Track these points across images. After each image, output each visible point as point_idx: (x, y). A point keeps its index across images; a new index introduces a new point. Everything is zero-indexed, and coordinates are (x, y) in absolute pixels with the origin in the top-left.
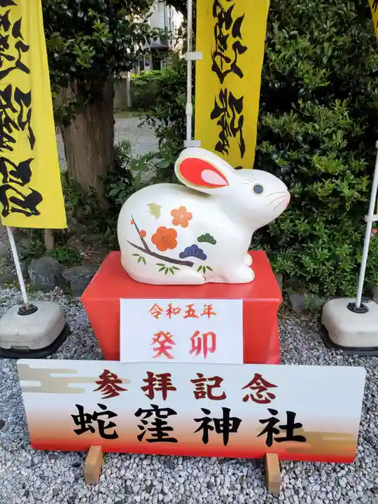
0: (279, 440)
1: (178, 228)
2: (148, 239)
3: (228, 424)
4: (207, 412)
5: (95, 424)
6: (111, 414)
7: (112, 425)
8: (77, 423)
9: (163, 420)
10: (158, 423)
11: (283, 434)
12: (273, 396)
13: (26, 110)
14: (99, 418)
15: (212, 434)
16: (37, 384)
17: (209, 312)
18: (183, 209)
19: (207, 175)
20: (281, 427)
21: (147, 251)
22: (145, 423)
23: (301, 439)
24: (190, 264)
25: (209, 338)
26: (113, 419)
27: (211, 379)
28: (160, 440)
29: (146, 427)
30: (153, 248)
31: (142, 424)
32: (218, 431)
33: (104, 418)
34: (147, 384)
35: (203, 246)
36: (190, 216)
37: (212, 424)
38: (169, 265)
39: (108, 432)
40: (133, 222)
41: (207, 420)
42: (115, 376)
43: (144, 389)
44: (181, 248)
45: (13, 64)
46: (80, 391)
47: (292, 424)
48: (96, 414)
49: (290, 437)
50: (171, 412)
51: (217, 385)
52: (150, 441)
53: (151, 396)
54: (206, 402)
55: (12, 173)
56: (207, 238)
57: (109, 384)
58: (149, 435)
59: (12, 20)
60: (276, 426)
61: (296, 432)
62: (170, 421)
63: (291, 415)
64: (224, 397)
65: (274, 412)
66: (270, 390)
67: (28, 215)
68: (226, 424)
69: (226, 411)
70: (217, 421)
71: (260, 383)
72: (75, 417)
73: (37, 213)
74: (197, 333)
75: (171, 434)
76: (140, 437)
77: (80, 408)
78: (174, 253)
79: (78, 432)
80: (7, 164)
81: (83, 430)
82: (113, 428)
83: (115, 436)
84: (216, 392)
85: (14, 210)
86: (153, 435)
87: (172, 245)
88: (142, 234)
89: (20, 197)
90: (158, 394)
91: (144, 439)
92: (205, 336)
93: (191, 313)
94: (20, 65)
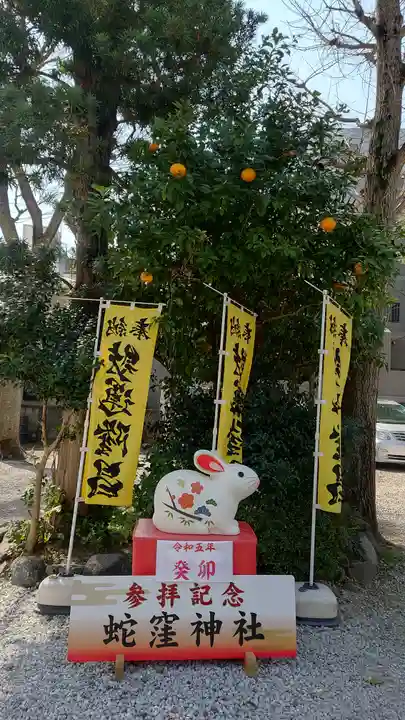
0: (248, 639)
1: (194, 494)
2: (176, 501)
3: (213, 627)
4: (199, 616)
5: (120, 633)
6: (133, 623)
7: (133, 632)
8: (107, 632)
9: (170, 625)
10: (166, 628)
11: (249, 634)
12: (241, 600)
13: (123, 434)
14: (125, 626)
15: (203, 635)
17: (210, 548)
18: (198, 483)
19: (212, 465)
20: (248, 627)
21: (175, 508)
22: (156, 629)
23: (261, 637)
24: (200, 519)
25: (211, 565)
26: (134, 627)
27: (203, 588)
28: (166, 645)
29: (157, 633)
30: (179, 507)
31: (154, 630)
32: (207, 634)
33: (127, 626)
34: (161, 594)
35: (210, 507)
36: (202, 488)
37: (202, 627)
38: (187, 519)
39: (129, 640)
40: (168, 490)
41: (199, 623)
42: (140, 588)
43: (159, 598)
44: (195, 508)
45: (120, 409)
46: (114, 602)
47: (255, 625)
48: (122, 623)
49: (255, 636)
50: (176, 618)
51: (206, 593)
52: (158, 646)
53: (163, 604)
54: (199, 608)
55: (104, 469)
56: (211, 502)
57: (136, 595)
58: (158, 642)
59: (126, 389)
60: (245, 626)
61: (258, 631)
62: (175, 626)
63: (254, 616)
64: (210, 602)
65: (243, 614)
66: (240, 595)
67: (110, 496)
69: (212, 614)
70: (206, 624)
71: (233, 590)
72: (106, 627)
73: (117, 496)
74: (203, 562)
75: (174, 639)
76: (152, 644)
77: (111, 617)
78: (190, 511)
79: (106, 642)
80: (103, 464)
81: (111, 639)
82: (133, 636)
83: (133, 644)
84: (206, 598)
85: (100, 493)
86: (162, 641)
87: (191, 505)
88: (173, 498)
89: (106, 484)
90: (168, 602)
91: (155, 643)
93: (200, 549)
94: (125, 411)
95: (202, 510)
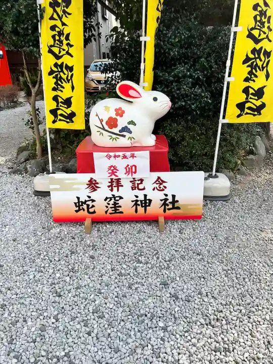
0: (169, 209)
1: (118, 118)
2: (104, 123)
3: (146, 202)
4: (137, 197)
5: (85, 207)
6: (93, 201)
7: (93, 206)
8: (76, 206)
9: (117, 202)
10: (115, 204)
11: (171, 206)
12: (165, 187)
14: (87, 203)
15: (139, 208)
16: (58, 187)
17: (133, 156)
18: (120, 109)
19: (131, 92)
20: (169, 203)
21: (104, 129)
22: (109, 204)
23: (178, 208)
24: (124, 136)
25: (134, 168)
26: (94, 203)
27: (138, 180)
28: (116, 213)
29: (109, 206)
30: (107, 128)
32: (142, 206)
33: (90, 203)
34: (110, 184)
36: (123, 112)
37: (139, 203)
38: (114, 136)
39: (91, 210)
40: (97, 115)
41: (137, 201)
42: (95, 181)
43: (109, 187)
44: (119, 128)
46: (78, 189)
47: (174, 201)
48: (86, 201)
49: (174, 208)
50: (121, 198)
51: (141, 183)
52: (110, 213)
53: (112, 190)
54: (136, 192)
56: (132, 123)
57: (93, 185)
58: (110, 211)
59: (65, 33)
60: (167, 202)
61: (176, 205)
62: (120, 202)
63: (174, 196)
64: (144, 189)
65: (166, 195)
66: (164, 184)
68: (146, 203)
69: (145, 196)
70: (141, 201)
71: (160, 181)
72: (75, 203)
74: (128, 165)
75: (121, 209)
76: (106, 212)
77: (78, 198)
78: (116, 130)
79: (77, 211)
81: (79, 210)
82: (93, 208)
83: (94, 212)
84: (141, 187)
86: (113, 210)
88: (101, 121)
90: (115, 189)
91: (108, 212)
92: (132, 167)
93: (125, 157)
95: (125, 129)
